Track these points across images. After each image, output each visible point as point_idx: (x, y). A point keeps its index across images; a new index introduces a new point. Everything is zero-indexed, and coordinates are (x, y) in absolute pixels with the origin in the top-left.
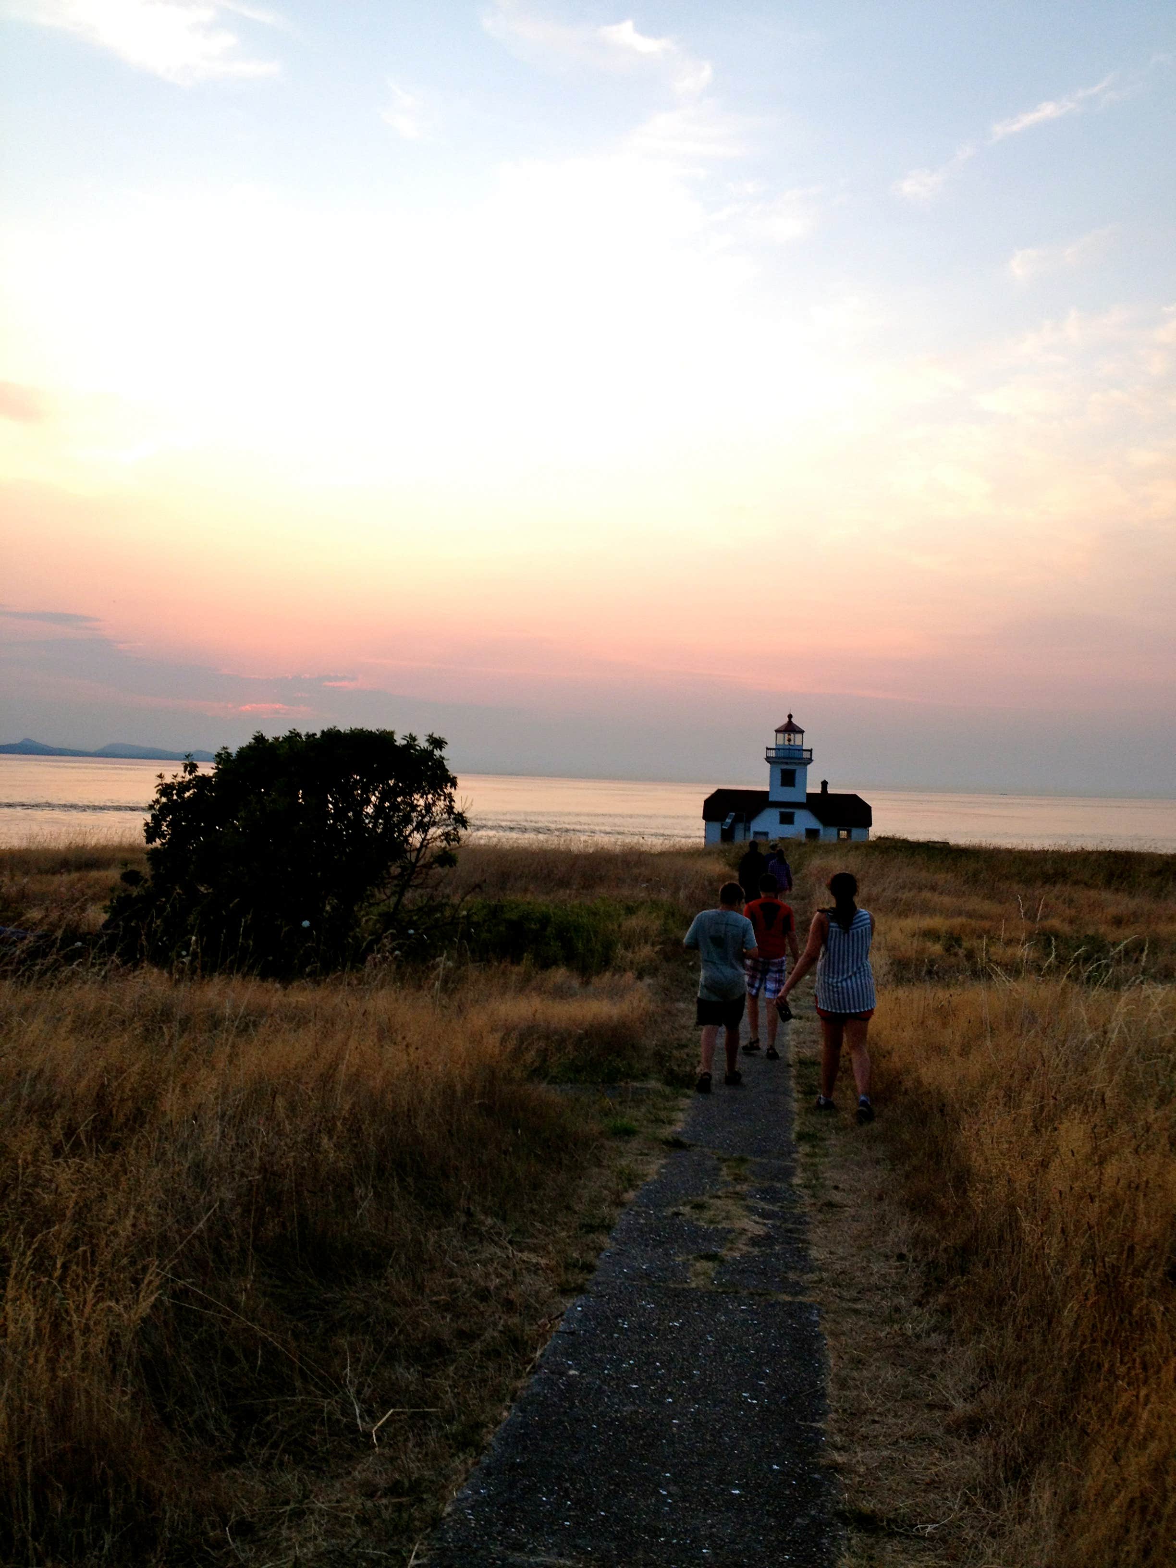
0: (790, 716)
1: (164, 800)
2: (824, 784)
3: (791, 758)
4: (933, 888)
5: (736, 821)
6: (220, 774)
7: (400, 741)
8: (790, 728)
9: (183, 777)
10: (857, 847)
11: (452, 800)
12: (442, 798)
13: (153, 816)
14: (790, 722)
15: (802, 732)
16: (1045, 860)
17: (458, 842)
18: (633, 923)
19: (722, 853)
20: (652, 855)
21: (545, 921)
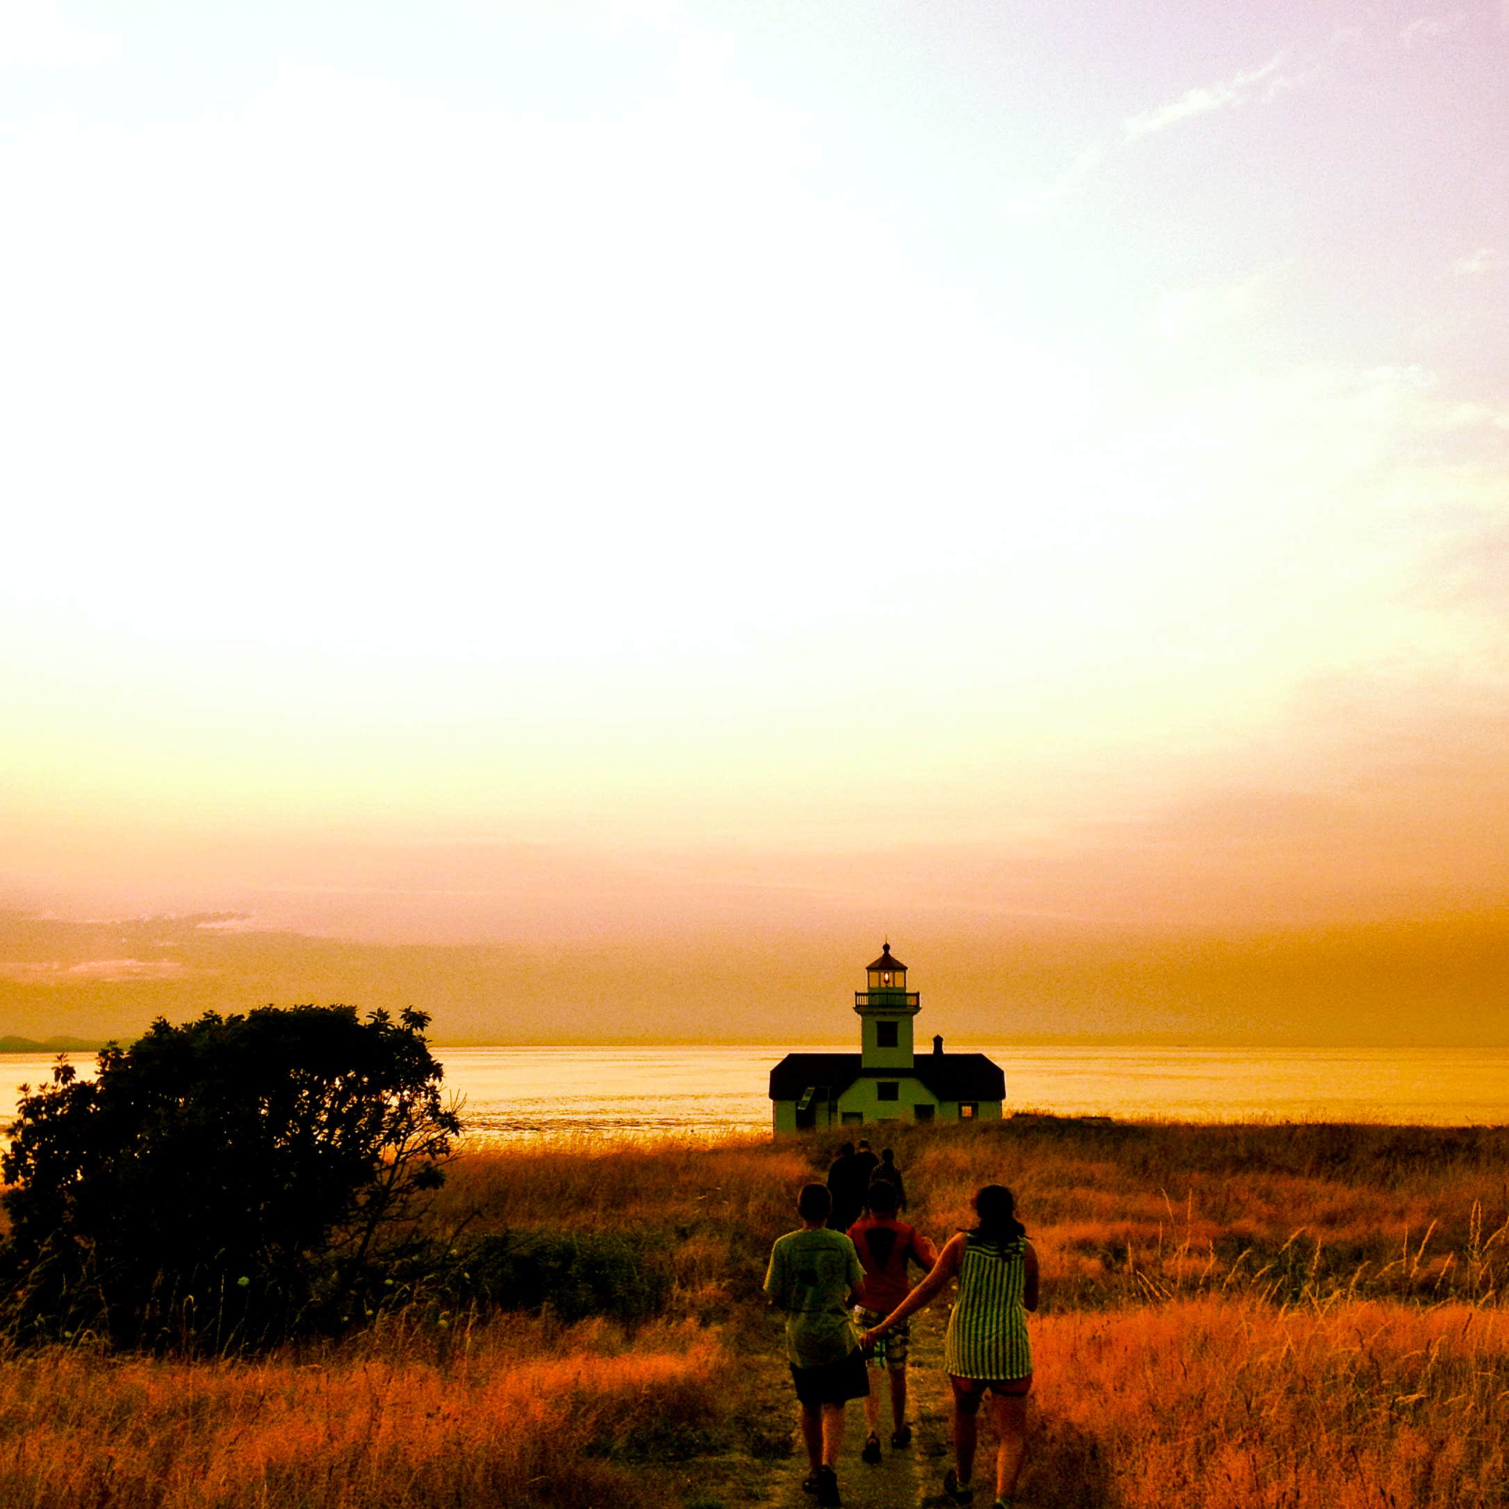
0: (886, 947)
1: (29, 1121)
2: (938, 1041)
3: (892, 1006)
4: (1089, 1183)
5: (817, 1098)
6: (106, 1077)
7: (364, 1020)
8: (887, 963)
9: (53, 1087)
10: (985, 1130)
11: (436, 1096)
12: (423, 1093)
13: (14, 1144)
14: (886, 955)
15: (904, 969)
16: (1236, 1139)
17: (447, 1155)
18: (691, 1250)
19: (801, 1147)
20: (704, 1154)
21: (567, 1255)
